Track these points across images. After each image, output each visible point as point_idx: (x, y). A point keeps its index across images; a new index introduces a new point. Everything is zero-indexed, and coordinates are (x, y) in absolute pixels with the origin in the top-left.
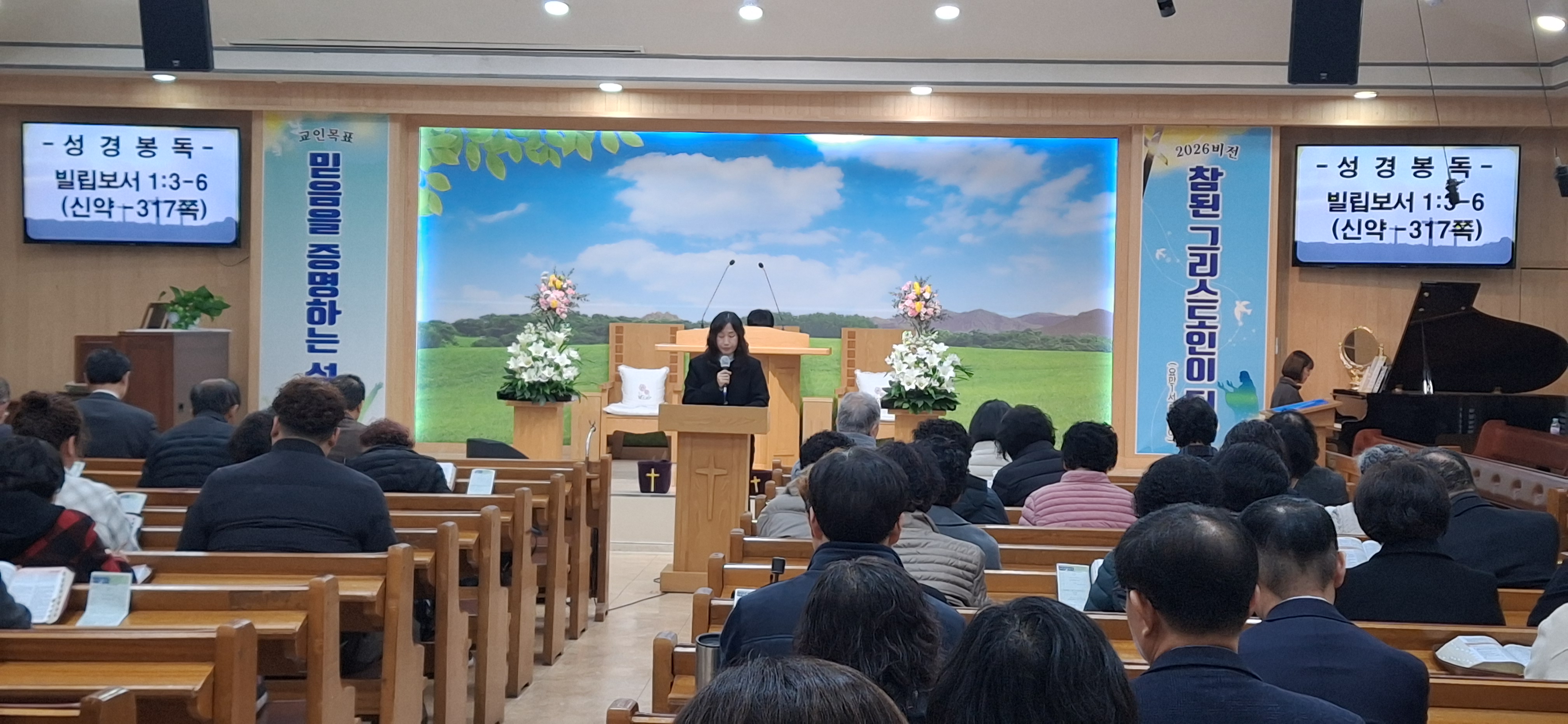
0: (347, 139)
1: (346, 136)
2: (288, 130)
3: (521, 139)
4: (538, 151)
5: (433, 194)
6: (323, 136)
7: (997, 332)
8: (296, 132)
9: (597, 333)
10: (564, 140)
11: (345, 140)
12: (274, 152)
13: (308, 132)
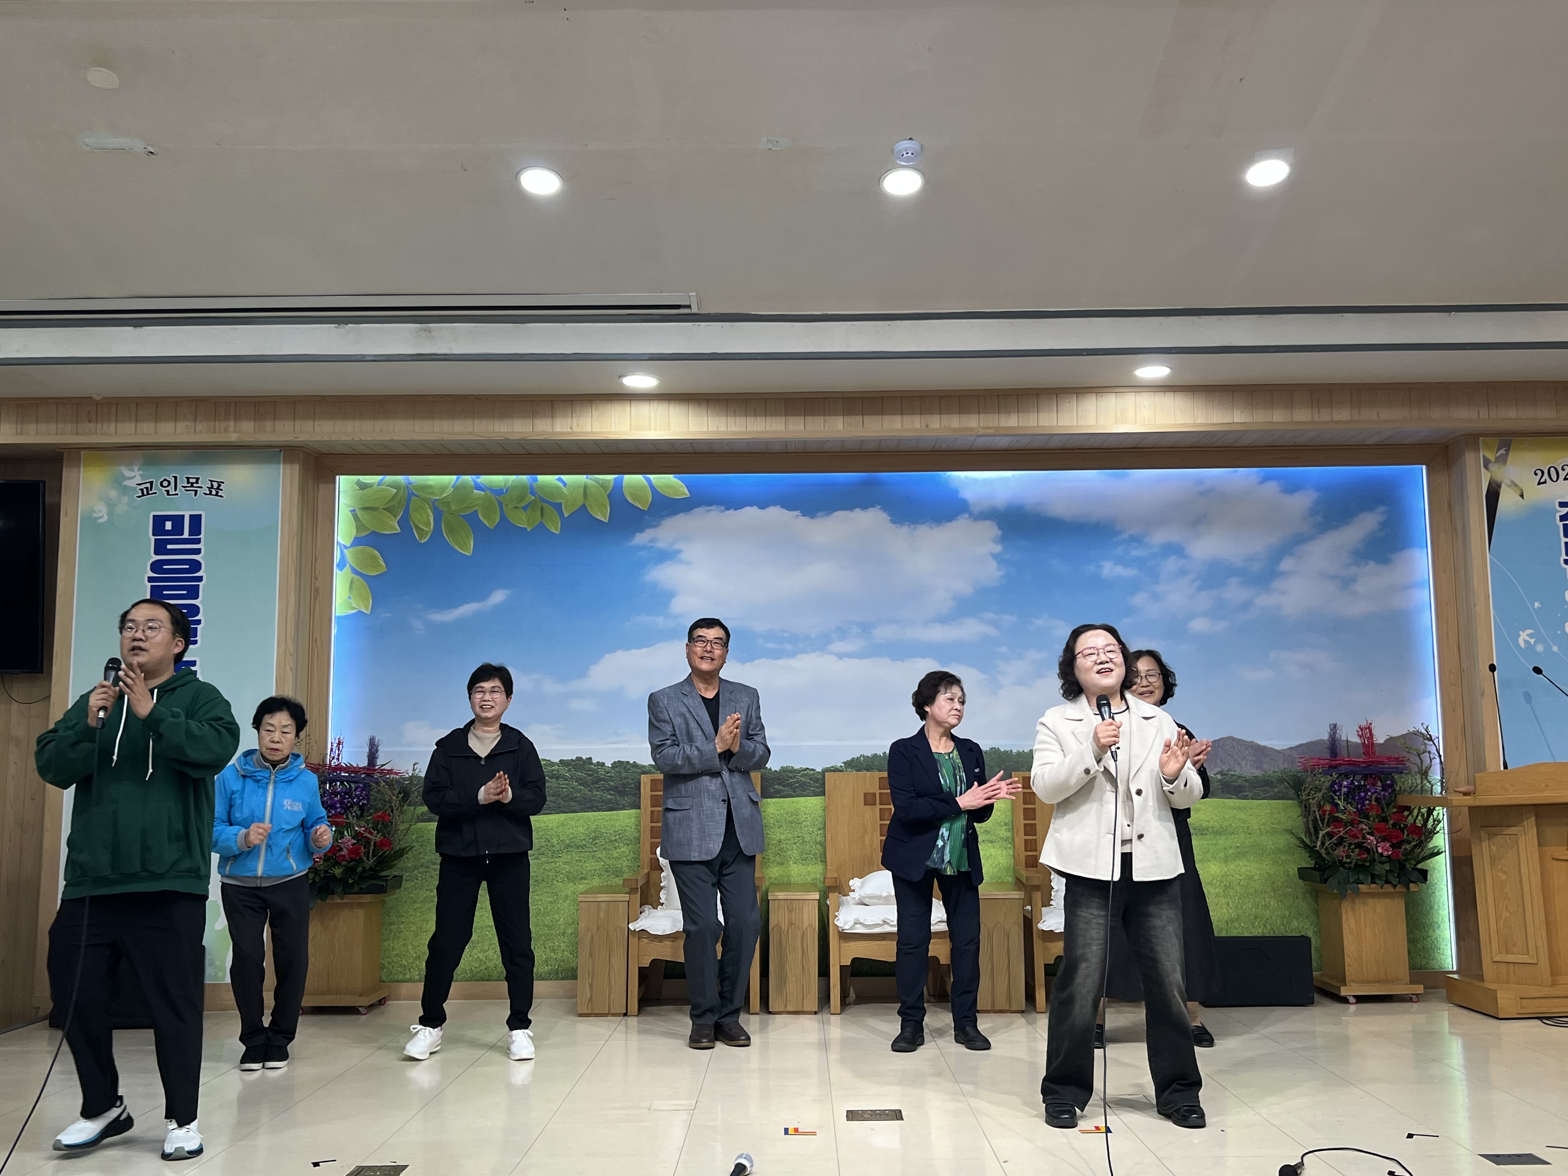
0: (214, 492)
1: (212, 485)
2: (118, 482)
3: (498, 492)
4: (525, 508)
5: (356, 577)
6: (176, 490)
7: (1258, 773)
8: (132, 483)
9: (620, 791)
10: (564, 490)
11: (210, 494)
12: (94, 515)
13: (151, 483)
